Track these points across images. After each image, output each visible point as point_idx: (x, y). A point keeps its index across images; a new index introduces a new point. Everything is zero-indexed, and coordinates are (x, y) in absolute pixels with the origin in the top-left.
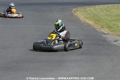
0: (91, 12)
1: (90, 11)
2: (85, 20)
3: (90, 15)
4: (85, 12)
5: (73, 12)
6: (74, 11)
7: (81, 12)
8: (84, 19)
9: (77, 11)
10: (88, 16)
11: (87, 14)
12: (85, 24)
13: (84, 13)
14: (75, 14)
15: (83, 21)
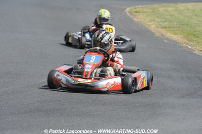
0: (170, 15)
1: (168, 13)
2: (163, 31)
3: (171, 22)
4: (157, 16)
5: (129, 15)
6: (130, 13)
7: (148, 15)
8: (160, 29)
9: (136, 12)
10: (166, 24)
11: (163, 20)
12: (166, 41)
13: (155, 16)
14: (135, 19)
15: (158, 35)
